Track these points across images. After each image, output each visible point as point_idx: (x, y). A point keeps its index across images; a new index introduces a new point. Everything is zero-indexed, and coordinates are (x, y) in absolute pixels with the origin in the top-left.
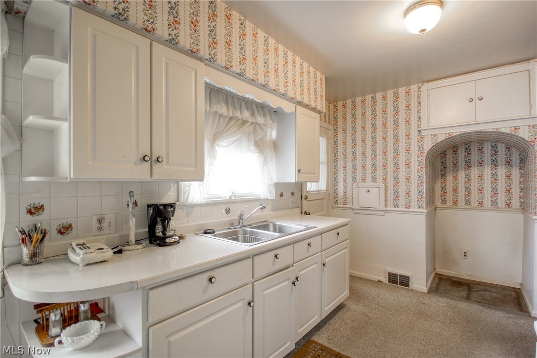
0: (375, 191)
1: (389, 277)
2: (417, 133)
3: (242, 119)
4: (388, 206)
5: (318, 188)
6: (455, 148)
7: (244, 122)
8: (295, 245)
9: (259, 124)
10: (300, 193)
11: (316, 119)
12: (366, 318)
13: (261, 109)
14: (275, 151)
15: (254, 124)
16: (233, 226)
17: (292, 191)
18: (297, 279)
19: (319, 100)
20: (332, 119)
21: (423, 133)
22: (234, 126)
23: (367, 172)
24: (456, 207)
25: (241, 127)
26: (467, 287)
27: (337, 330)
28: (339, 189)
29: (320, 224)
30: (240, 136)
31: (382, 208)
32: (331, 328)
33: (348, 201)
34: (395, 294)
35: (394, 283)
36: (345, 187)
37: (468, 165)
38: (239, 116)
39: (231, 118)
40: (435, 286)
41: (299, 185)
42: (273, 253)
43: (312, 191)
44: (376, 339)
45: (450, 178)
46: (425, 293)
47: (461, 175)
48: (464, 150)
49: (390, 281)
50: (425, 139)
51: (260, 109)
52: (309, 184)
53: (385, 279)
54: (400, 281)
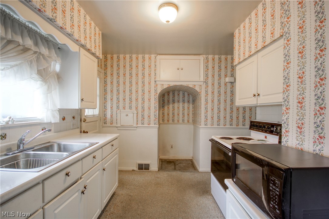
0: (130, 115)
1: (138, 167)
2: (154, 82)
3: (24, 46)
4: (138, 124)
5: (94, 113)
6: (168, 93)
7: (26, 50)
8: (84, 160)
9: (43, 55)
10: (79, 117)
11: (95, 62)
12: (130, 197)
13: (46, 41)
14: (58, 82)
15: (38, 54)
16: (11, 152)
17: (73, 115)
18: (85, 187)
19: (97, 48)
20: (103, 66)
21: (157, 83)
22: (12, 51)
23: (127, 103)
24: (168, 123)
25: (22, 53)
26: (173, 164)
27: (112, 213)
28: (107, 114)
29: (101, 140)
30: (21, 62)
31: (135, 125)
32: (108, 214)
33: (114, 122)
34: (143, 176)
35: (141, 169)
36: (112, 113)
37: (174, 102)
38: (21, 41)
39: (9, 42)
40: (160, 166)
41: (79, 111)
42: (64, 172)
43: (89, 116)
44: (138, 209)
45: (166, 108)
46: (157, 171)
47: (171, 106)
48: (172, 94)
49: (139, 169)
50: (158, 86)
51: (44, 41)
52: (86, 110)
53: (136, 168)
54: (144, 167)
